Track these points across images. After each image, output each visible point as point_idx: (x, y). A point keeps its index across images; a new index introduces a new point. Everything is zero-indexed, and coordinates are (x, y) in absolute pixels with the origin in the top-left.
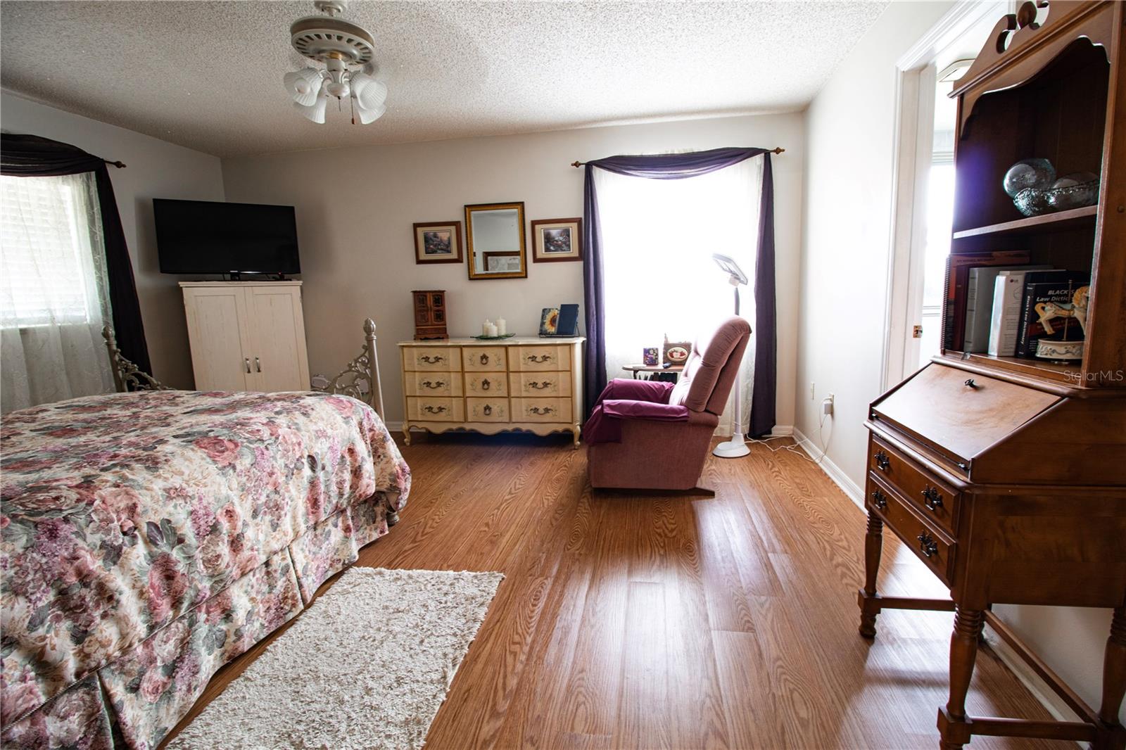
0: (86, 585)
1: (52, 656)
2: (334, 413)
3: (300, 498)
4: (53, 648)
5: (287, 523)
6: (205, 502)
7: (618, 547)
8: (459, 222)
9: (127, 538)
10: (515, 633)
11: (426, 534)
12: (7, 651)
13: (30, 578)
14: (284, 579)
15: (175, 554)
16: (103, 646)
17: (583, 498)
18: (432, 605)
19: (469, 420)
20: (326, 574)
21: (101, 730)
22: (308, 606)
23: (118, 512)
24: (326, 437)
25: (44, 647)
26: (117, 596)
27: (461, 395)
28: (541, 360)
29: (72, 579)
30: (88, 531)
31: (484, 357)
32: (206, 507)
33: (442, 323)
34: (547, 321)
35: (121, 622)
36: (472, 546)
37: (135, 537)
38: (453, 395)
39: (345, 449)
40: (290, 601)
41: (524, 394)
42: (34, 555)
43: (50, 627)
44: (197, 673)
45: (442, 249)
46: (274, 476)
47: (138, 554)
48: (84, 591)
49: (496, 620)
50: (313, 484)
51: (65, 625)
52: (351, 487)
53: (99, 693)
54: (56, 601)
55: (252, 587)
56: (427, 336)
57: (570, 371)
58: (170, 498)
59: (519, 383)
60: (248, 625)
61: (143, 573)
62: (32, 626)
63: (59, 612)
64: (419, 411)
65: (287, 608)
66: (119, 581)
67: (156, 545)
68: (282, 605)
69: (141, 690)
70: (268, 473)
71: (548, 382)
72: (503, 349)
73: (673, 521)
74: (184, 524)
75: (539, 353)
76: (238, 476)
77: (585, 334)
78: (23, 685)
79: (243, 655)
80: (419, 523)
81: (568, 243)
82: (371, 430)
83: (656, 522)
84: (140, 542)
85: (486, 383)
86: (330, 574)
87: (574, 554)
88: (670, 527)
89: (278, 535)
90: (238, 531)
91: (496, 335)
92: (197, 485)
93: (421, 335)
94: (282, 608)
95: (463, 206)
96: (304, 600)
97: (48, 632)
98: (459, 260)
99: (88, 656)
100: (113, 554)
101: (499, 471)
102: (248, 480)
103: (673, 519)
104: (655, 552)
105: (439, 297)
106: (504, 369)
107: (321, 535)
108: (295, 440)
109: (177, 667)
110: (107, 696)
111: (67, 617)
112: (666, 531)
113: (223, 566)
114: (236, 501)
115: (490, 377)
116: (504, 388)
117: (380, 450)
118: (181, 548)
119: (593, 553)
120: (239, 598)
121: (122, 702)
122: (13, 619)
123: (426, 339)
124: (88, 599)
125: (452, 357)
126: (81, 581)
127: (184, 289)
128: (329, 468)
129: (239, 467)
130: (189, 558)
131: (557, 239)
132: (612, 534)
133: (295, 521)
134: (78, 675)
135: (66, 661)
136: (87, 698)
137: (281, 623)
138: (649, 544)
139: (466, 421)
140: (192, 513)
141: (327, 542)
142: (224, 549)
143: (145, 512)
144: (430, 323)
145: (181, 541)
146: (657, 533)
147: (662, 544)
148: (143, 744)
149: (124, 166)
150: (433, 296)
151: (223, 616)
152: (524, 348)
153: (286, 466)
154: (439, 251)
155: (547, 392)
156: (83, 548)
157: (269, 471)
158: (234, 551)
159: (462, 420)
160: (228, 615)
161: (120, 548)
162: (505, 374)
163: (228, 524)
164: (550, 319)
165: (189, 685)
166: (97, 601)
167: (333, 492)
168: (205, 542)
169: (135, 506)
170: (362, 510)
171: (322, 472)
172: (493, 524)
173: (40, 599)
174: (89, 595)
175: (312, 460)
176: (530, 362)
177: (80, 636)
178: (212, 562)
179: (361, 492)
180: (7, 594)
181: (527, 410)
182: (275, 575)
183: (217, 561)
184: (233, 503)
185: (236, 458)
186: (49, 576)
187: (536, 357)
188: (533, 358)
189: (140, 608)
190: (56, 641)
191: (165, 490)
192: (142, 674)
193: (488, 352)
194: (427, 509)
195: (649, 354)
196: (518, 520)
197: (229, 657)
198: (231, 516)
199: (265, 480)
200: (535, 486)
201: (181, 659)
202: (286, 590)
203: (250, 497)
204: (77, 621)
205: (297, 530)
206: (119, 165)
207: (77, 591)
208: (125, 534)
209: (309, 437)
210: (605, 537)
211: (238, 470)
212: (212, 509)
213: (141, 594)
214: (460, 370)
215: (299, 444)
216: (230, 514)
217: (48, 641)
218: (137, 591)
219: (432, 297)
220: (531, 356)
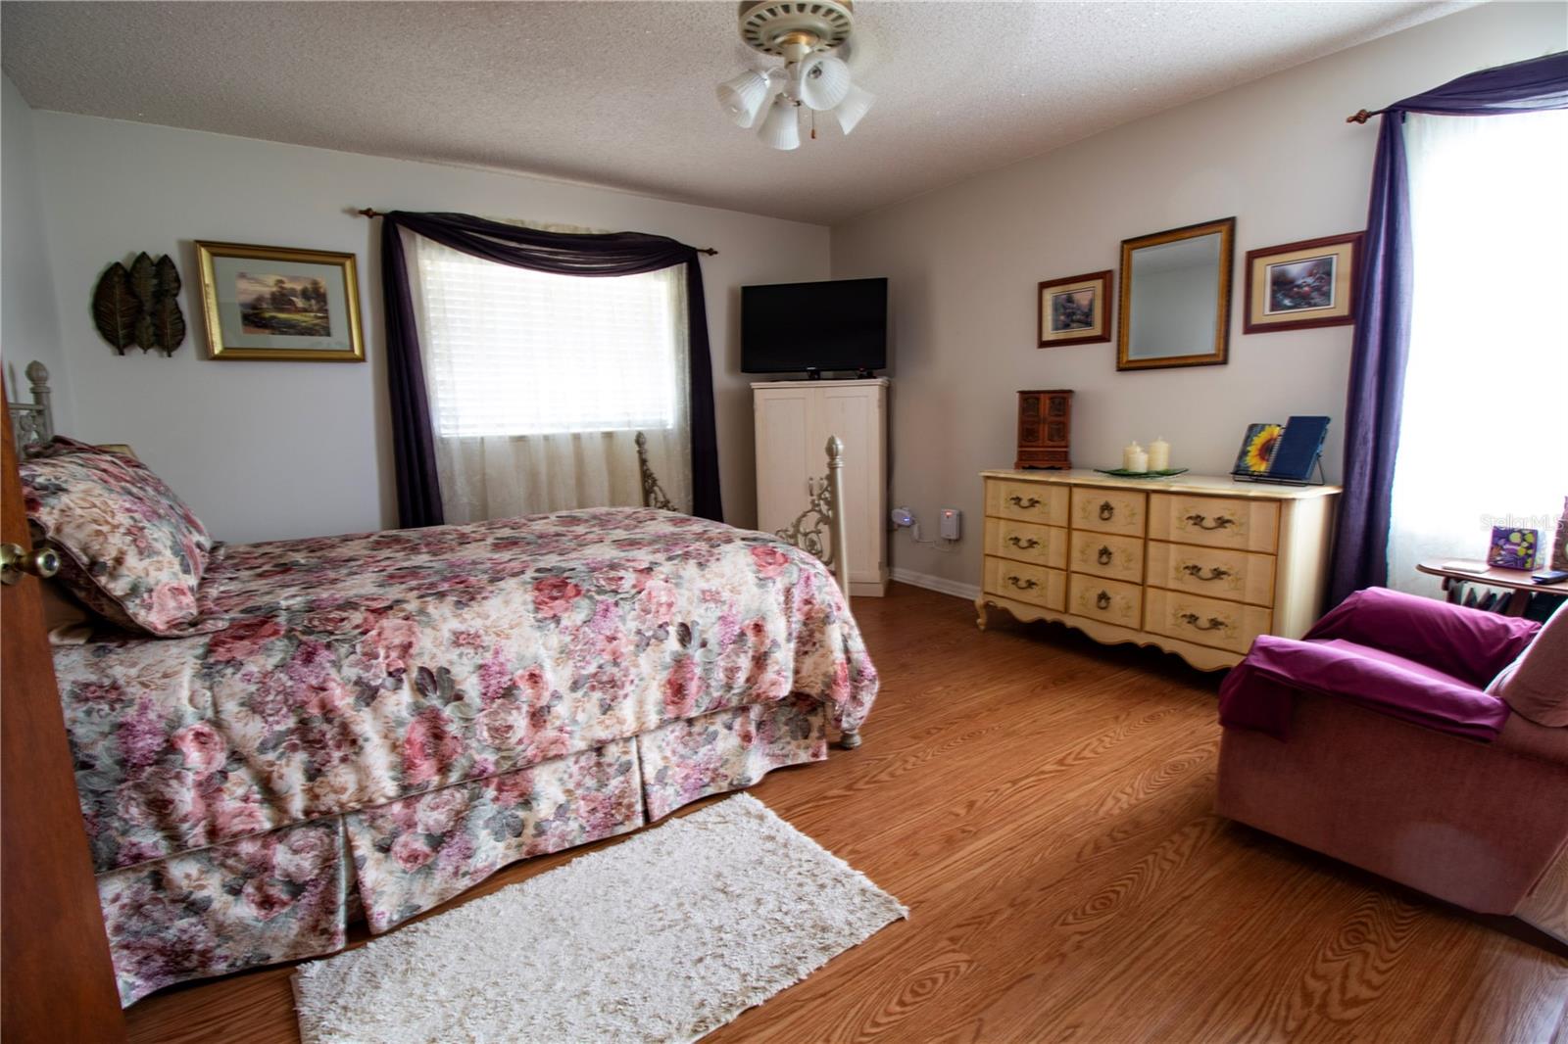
0: (329, 721)
1: (279, 785)
2: (747, 568)
3: (654, 679)
4: (281, 777)
5: (627, 709)
6: (502, 659)
7: (1175, 973)
8: (1110, 272)
9: (391, 679)
10: (824, 1037)
11: (875, 782)
12: (235, 766)
13: (270, 698)
14: (622, 778)
15: (448, 712)
16: (336, 792)
17: (1195, 825)
18: (771, 903)
19: (1072, 611)
20: (703, 789)
21: (333, 881)
22: (649, 823)
23: (388, 648)
24: (717, 601)
25: (271, 772)
26: (360, 742)
27: (1063, 566)
28: (1213, 524)
29: (314, 711)
30: (346, 663)
31: (1107, 508)
32: (502, 664)
33: (1063, 444)
34: (1253, 450)
35: (363, 772)
36: (915, 833)
37: (400, 680)
38: (1051, 564)
39: (749, 622)
40: (623, 810)
41: (1172, 585)
42: (282, 675)
43: (283, 754)
44: (469, 857)
45: (1079, 321)
46: (615, 643)
47: (400, 702)
48: (325, 727)
49: (821, 992)
50: (680, 663)
51: (301, 757)
52: (748, 680)
53: (339, 841)
54: (297, 729)
55: (571, 776)
56: (1036, 464)
57: (1275, 555)
58: (456, 644)
59: (1166, 563)
60: (558, 822)
61: (401, 723)
62: (263, 748)
63: (297, 742)
64: (1000, 581)
65: (619, 818)
66: (366, 725)
67: (425, 695)
68: (613, 812)
69: (392, 853)
70: (607, 637)
71: (1223, 569)
72: (1141, 498)
73: (1376, 979)
74: (465, 679)
75: (1211, 511)
76: (561, 632)
77: (1341, 483)
78: (243, 805)
79: (546, 856)
80: (881, 760)
81: (1325, 289)
82: (808, 602)
83: (1325, 960)
84: (406, 687)
85: (1105, 552)
86: (710, 791)
87: (1064, 940)
88: (1355, 989)
89: (608, 720)
90: (543, 702)
91: (1142, 469)
92: (498, 635)
93: (1027, 460)
94: (612, 815)
95: (1119, 243)
96: (646, 814)
97: (279, 758)
98: (1103, 338)
99: (316, 797)
100: (368, 695)
101: (1079, 713)
102: (573, 640)
103: (1383, 973)
104: (1255, 1035)
105: (1061, 400)
106: (1140, 532)
107: (700, 734)
108: (664, 599)
109: (444, 842)
110: (349, 847)
111: (304, 749)
112: (1335, 996)
113: (513, 740)
114: (548, 665)
115: (1113, 544)
116: (1137, 566)
117: (817, 635)
118: (458, 707)
119: (1106, 959)
120: (549, 786)
121: (364, 859)
122: (244, 736)
123: (1032, 468)
124: (328, 736)
125: (1056, 500)
126: (325, 714)
127: (756, 391)
128: (713, 644)
129: (565, 622)
130: (467, 720)
131: (1299, 282)
132: (1188, 936)
133: (641, 707)
134: (307, 812)
135: (292, 795)
136: (326, 840)
137: (606, 835)
138: (1257, 1004)
139: (1066, 611)
140: (481, 667)
141: (710, 747)
142: (520, 722)
143: (421, 654)
144: (1040, 443)
145: (459, 697)
146: (1304, 987)
147: (1292, 1025)
148: (383, 913)
149: (716, 253)
150: (1051, 398)
151: (520, 800)
152: (1181, 498)
153: (639, 632)
154: (1074, 325)
155: (1219, 588)
156: (334, 680)
157: (608, 634)
158: (534, 726)
159: (1061, 608)
160: (526, 801)
161: (376, 690)
162: (1140, 542)
163: (530, 691)
164: (1259, 447)
165: (457, 868)
166: (340, 741)
167: (716, 680)
168: (495, 706)
169: (410, 645)
170: (783, 715)
171: (701, 651)
172: (980, 808)
173: (278, 723)
174: (331, 733)
175: (686, 633)
176: (1189, 525)
177: (314, 774)
178: (500, 732)
179: (761, 691)
180: (244, 709)
181: (1174, 615)
182: (609, 770)
183: (507, 732)
184: (541, 667)
185: (566, 610)
186: (291, 702)
187: (1203, 519)
188: (1198, 520)
189: (392, 762)
190: (285, 770)
191: (454, 633)
192: (395, 835)
193: (1114, 499)
194: (914, 742)
195: (1508, 541)
196: (1027, 819)
197: (528, 853)
198: (536, 682)
199: (599, 646)
200: (1116, 764)
201: (450, 834)
202: (623, 794)
203: (571, 662)
204: (313, 756)
205: (643, 720)
206: (711, 252)
207: (319, 725)
208: (390, 674)
209: (689, 599)
210: (1165, 935)
211: (561, 626)
212: (509, 667)
213: (394, 747)
214: (1065, 524)
215: (670, 605)
216: (534, 678)
217: (275, 768)
218: (388, 742)
219: (1048, 401)
220: (1194, 515)
